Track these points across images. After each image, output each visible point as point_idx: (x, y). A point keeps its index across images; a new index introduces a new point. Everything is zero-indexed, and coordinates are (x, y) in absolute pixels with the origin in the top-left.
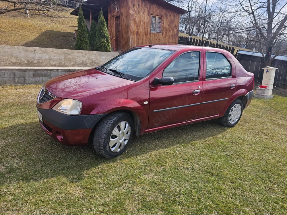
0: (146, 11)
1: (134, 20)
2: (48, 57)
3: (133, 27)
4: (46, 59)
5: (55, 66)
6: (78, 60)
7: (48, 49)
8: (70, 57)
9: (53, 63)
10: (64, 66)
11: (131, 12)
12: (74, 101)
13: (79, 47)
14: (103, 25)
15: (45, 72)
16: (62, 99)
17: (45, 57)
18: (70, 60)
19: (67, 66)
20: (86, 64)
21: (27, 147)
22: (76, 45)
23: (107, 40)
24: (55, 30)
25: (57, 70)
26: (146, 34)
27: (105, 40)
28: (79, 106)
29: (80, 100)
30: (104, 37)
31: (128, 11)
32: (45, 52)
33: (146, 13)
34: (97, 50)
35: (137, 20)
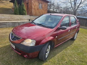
0: (37, 1)
1: (33, 4)
2: (4, 18)
3: (33, 7)
4: (3, 18)
5: (7, 21)
6: (16, 18)
7: (4, 15)
8: (13, 17)
9: (6, 20)
10: (10, 21)
11: (32, 2)
12: (32, 40)
13: (15, 14)
14: (24, 6)
15: (4, 23)
16: (25, 39)
17: (3, 17)
18: (13, 18)
19: (12, 21)
20: (19, 20)
21: (8, 60)
22: (14, 13)
23: (25, 11)
24: (4, 7)
25: (9, 22)
26: (37, 9)
27: (24, 11)
28: (34, 42)
29: (34, 39)
30: (24, 10)
31: (31, 1)
32: (3, 16)
33: (37, 2)
34: (22, 15)
35: (34, 4)
